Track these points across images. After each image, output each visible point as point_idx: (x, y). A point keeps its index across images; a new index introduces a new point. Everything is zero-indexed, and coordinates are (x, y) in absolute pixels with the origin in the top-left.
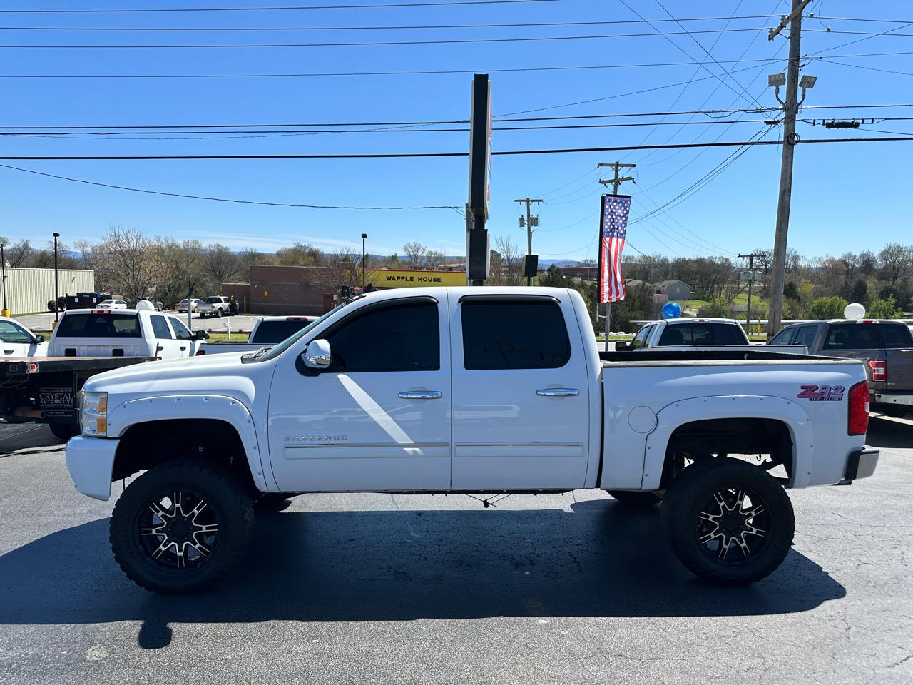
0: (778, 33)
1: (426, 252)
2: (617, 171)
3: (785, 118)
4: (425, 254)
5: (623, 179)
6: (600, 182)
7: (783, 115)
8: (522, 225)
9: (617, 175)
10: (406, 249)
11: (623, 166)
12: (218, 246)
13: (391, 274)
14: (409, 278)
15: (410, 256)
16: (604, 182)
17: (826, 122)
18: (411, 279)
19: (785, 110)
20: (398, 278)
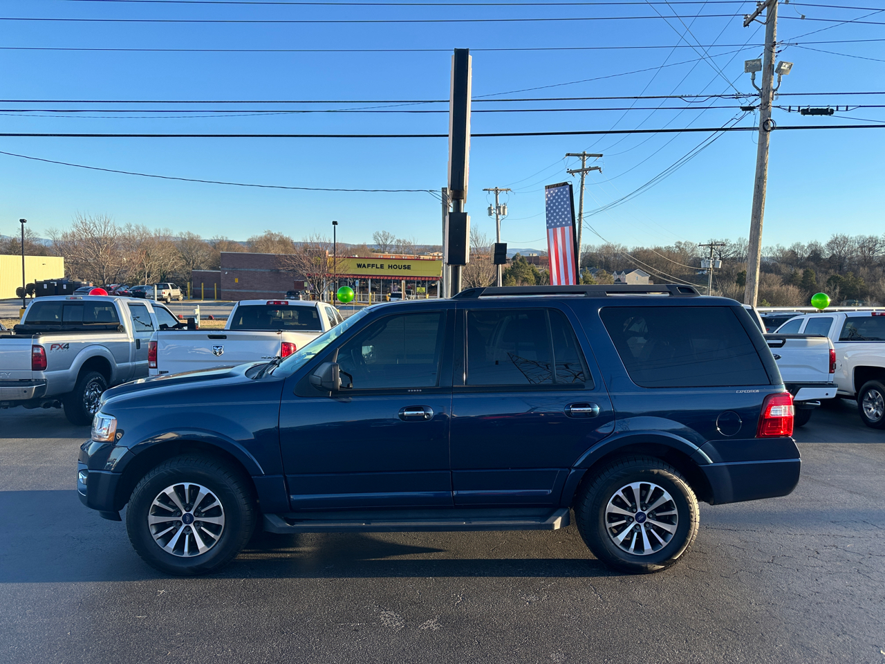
0: (752, 20)
1: (395, 240)
3: (761, 104)
4: (393, 243)
5: (590, 169)
6: (568, 172)
7: (759, 101)
8: (490, 214)
9: (583, 165)
10: (375, 238)
11: (590, 156)
12: (189, 234)
13: (362, 262)
14: (379, 266)
15: (379, 244)
16: (572, 172)
17: (801, 108)
18: (382, 266)
19: (761, 95)
20: (368, 265)
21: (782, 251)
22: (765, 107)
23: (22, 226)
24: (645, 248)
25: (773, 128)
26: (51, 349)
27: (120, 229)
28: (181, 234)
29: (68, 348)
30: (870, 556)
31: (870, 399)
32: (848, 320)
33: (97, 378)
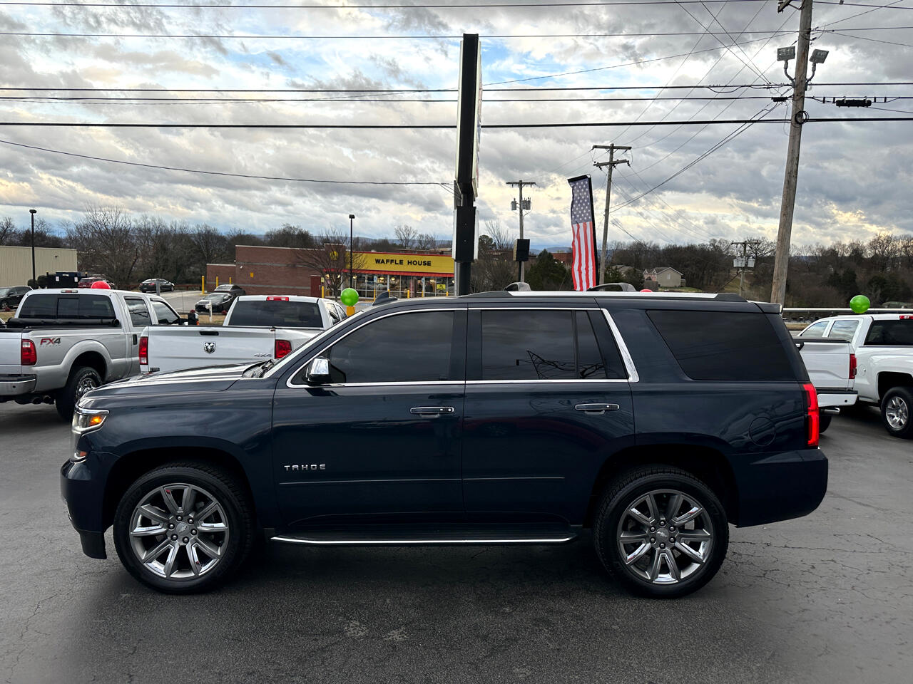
0: (787, 4)
1: (418, 235)
2: (612, 154)
3: (793, 95)
4: (416, 238)
5: (618, 162)
6: (594, 165)
7: (792, 92)
8: (514, 208)
9: (611, 158)
10: (397, 232)
11: (618, 148)
12: (206, 226)
13: (380, 257)
14: (398, 262)
15: (401, 240)
16: (599, 165)
17: (836, 99)
18: (401, 262)
19: (794, 86)
20: (387, 261)
21: (822, 250)
22: (798, 98)
23: (32, 216)
24: (678, 246)
25: (807, 120)
26: (41, 344)
27: (136, 221)
28: (198, 226)
29: (59, 342)
30: (868, 571)
31: (893, 406)
32: (874, 323)
33: (90, 374)
